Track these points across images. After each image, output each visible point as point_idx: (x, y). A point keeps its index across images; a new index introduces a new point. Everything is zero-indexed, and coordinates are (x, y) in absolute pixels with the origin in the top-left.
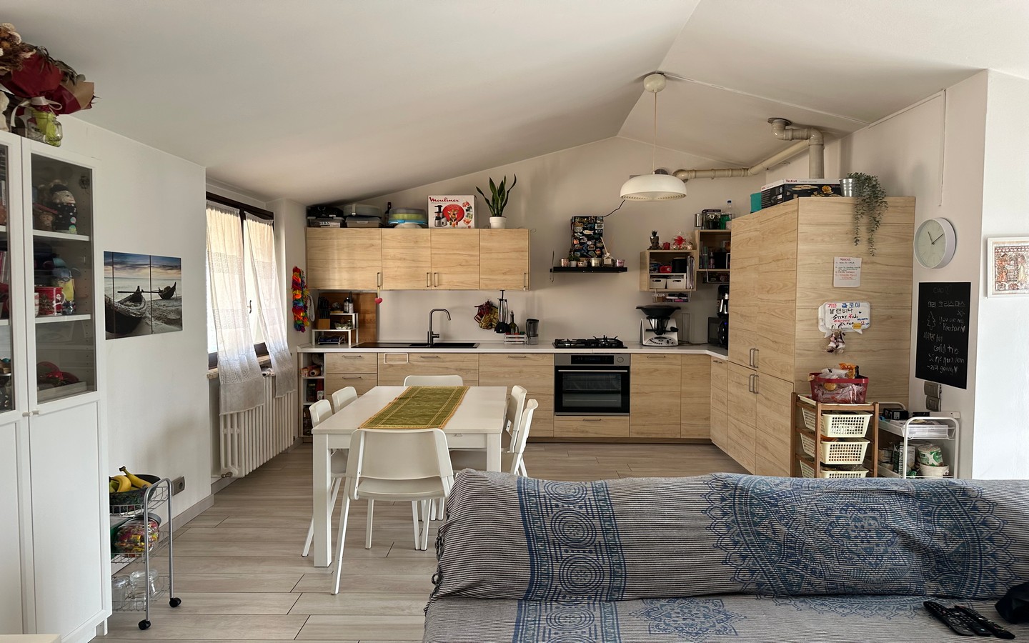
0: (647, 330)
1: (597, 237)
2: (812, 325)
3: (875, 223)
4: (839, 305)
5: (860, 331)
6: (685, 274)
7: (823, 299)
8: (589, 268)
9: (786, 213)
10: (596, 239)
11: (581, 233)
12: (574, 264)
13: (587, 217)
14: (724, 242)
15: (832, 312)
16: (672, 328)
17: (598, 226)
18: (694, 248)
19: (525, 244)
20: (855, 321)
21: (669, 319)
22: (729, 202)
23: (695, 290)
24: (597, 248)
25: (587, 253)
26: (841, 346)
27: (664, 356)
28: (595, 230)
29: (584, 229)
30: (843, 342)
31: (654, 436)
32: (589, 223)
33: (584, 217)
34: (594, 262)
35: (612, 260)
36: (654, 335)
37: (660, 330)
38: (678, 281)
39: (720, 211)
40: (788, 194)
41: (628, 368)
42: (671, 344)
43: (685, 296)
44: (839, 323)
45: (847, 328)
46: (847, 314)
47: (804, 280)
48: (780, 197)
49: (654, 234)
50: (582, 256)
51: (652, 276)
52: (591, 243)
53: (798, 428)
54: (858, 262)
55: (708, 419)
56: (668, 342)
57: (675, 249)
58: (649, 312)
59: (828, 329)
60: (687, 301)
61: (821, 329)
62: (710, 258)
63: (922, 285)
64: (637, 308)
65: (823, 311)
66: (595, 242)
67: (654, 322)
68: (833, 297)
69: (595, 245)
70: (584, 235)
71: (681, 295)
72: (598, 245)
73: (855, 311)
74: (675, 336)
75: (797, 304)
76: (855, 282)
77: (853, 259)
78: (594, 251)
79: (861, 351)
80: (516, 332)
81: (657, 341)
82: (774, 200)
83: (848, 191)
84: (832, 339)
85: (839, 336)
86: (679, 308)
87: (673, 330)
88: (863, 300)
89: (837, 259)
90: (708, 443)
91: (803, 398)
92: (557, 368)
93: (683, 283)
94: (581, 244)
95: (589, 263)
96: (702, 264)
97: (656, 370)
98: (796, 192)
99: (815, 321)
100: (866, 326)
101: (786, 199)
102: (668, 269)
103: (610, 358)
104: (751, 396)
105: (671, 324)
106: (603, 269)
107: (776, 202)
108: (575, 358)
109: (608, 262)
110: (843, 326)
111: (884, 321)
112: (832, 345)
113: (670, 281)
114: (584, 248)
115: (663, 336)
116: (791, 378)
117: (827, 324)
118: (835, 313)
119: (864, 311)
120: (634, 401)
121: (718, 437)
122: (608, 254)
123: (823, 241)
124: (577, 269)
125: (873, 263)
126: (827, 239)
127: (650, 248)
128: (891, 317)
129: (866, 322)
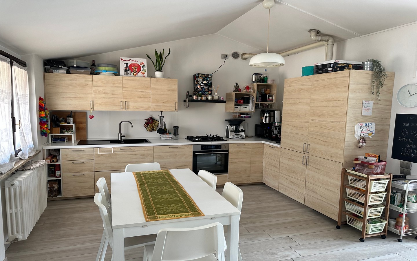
0: (231, 131)
1: (210, 85)
2: (352, 134)
3: (381, 84)
4: (364, 125)
5: (371, 137)
6: (249, 104)
7: (357, 121)
8: (207, 101)
9: (337, 78)
10: (209, 86)
11: (202, 82)
12: (199, 98)
13: (205, 74)
14: (264, 89)
15: (361, 128)
16: (242, 130)
17: (210, 79)
18: (254, 92)
19: (175, 87)
20: (369, 132)
21: (240, 125)
22: (266, 70)
23: (254, 112)
24: (209, 90)
25: (204, 93)
26: (364, 144)
27: (244, 144)
28: (208, 81)
29: (203, 80)
30: (365, 143)
31: (238, 183)
32: (206, 78)
33: (203, 74)
34: (210, 98)
35: (218, 97)
36: (234, 133)
37: (237, 131)
38: (245, 107)
39: (262, 74)
40: (336, 67)
41: (228, 151)
42: (242, 138)
43: (249, 115)
44: (363, 133)
45: (366, 136)
46: (366, 129)
47: (351, 112)
48: (332, 69)
49: (237, 84)
50: (202, 94)
51: (235, 105)
52: (206, 88)
53: (344, 185)
54: (372, 103)
55: (262, 173)
56: (241, 137)
57: (245, 92)
58: (231, 122)
59: (359, 136)
60: (250, 117)
61: (356, 136)
62: (259, 97)
63: (398, 115)
64: (225, 120)
65: (357, 127)
66: (208, 87)
67: (233, 127)
68: (361, 120)
69: (208, 89)
70: (203, 83)
71: (247, 114)
72: (210, 89)
73: (370, 126)
74: (243, 134)
75: (347, 124)
76: (369, 114)
77: (370, 102)
78: (208, 92)
79: (370, 146)
80: (168, 133)
81: (236, 136)
82: (325, 70)
83: (367, 68)
84: (361, 141)
85: (364, 140)
86: (244, 120)
87: (243, 131)
88: (373, 122)
89: (364, 102)
90: (262, 184)
91: (348, 171)
92: (194, 152)
93: (249, 108)
94: (202, 88)
95: (207, 99)
96: (257, 99)
97: (240, 151)
98: (338, 67)
99: (353, 132)
100: (373, 135)
101: (335, 70)
102: (242, 102)
103: (218, 147)
104: (304, 167)
105: (241, 128)
106: (213, 101)
107: (327, 72)
108: (203, 147)
109: (216, 98)
110: (365, 135)
111: (381, 132)
112: (361, 144)
113: (242, 107)
114: (203, 90)
115: (238, 133)
116: (342, 161)
117: (358, 134)
118: (362, 128)
119: (373, 127)
120: (230, 166)
121: (270, 182)
122: (216, 94)
123: (359, 92)
124: (201, 101)
125: (377, 104)
126: (360, 91)
127: (234, 91)
128: (382, 130)
129: (374, 132)
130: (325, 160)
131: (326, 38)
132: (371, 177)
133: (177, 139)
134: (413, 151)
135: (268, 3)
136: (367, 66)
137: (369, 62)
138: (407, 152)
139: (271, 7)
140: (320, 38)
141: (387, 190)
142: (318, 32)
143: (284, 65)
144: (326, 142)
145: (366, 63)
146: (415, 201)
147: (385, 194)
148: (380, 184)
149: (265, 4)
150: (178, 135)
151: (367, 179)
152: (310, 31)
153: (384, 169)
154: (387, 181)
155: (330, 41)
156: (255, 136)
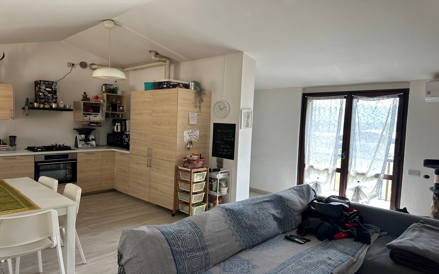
0: (80, 140)
1: (54, 92)
2: (182, 139)
3: (201, 100)
4: (191, 131)
5: (196, 141)
6: (99, 113)
7: (185, 128)
8: (51, 108)
9: (170, 94)
10: (53, 93)
11: (44, 89)
12: (42, 106)
13: (48, 82)
14: (114, 99)
15: (188, 134)
16: (92, 139)
17: (54, 87)
18: (104, 101)
19: (11, 93)
20: (195, 137)
21: (90, 134)
22: (116, 81)
23: (105, 121)
24: (53, 98)
25: (48, 100)
26: (191, 146)
27: (93, 153)
28: (52, 88)
29: (46, 87)
30: (192, 145)
31: (88, 191)
32: (49, 85)
33: (46, 81)
34: (54, 106)
35: (64, 105)
36: (83, 143)
37: (86, 140)
38: (95, 117)
39: (112, 85)
40: (169, 85)
41: (76, 160)
42: (92, 147)
43: (99, 124)
44: (190, 138)
45: (193, 140)
46: (193, 134)
47: (180, 122)
48: (166, 86)
49: (85, 93)
50: (45, 102)
51: (84, 114)
52: (50, 95)
53: (177, 180)
54: (196, 114)
55: (113, 180)
56: (91, 146)
57: (94, 101)
58: (80, 131)
59: (187, 140)
60: (100, 126)
61: (185, 140)
62: (110, 106)
63: (215, 124)
64: (74, 129)
65: (186, 134)
66: (53, 95)
67: (83, 136)
68: (188, 128)
69: (53, 96)
70: (46, 91)
71: (97, 123)
72: (55, 96)
73: (195, 133)
74: (94, 143)
75: (177, 131)
76: (195, 122)
77: (195, 114)
78: (52, 99)
79: (196, 148)
80: (2, 143)
81: (86, 145)
82: (161, 87)
83: (192, 87)
84: (189, 144)
85: (191, 143)
86: (95, 129)
87: (93, 140)
88: (197, 129)
89: (190, 113)
90: (114, 190)
91: (180, 168)
92: (36, 163)
93: (99, 117)
94: (44, 95)
95: (52, 107)
96: (108, 109)
97: (90, 160)
98: (171, 85)
99: (183, 137)
100: (198, 139)
101: (168, 87)
102: (91, 111)
103: (66, 156)
104: (148, 169)
105: (91, 137)
106: (58, 109)
107: (163, 88)
108: (47, 157)
109: (62, 106)
110: (191, 139)
111: (203, 136)
112: (189, 146)
113: (91, 117)
114: (46, 98)
115: (88, 142)
116: (174, 160)
117: (187, 138)
118: (189, 133)
119: (197, 133)
120: (79, 176)
121: (120, 187)
122: (61, 102)
123: (186, 106)
124: (44, 109)
125: (200, 115)
126: (187, 105)
127: (82, 100)
128: (204, 135)
129: (198, 137)
130: (163, 161)
131: (164, 59)
132: (193, 171)
133: (14, 150)
134: (224, 150)
135: (108, 24)
136: (192, 86)
137: (193, 83)
138: (220, 151)
139: (111, 28)
140: (158, 59)
141: (206, 180)
142: (157, 54)
143: (125, 80)
144: (164, 146)
145: (191, 83)
146: (225, 186)
147: (204, 183)
148: (200, 175)
149: (106, 25)
150: (15, 145)
151: (191, 172)
152: (150, 52)
153: (203, 164)
154: (206, 173)
155: (168, 61)
156: (107, 145)
